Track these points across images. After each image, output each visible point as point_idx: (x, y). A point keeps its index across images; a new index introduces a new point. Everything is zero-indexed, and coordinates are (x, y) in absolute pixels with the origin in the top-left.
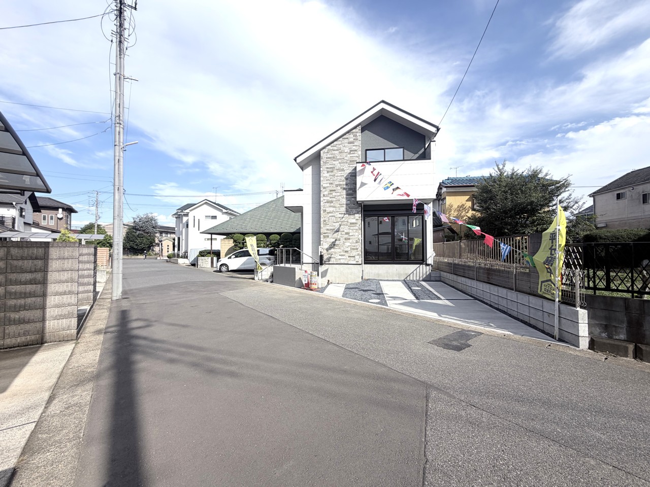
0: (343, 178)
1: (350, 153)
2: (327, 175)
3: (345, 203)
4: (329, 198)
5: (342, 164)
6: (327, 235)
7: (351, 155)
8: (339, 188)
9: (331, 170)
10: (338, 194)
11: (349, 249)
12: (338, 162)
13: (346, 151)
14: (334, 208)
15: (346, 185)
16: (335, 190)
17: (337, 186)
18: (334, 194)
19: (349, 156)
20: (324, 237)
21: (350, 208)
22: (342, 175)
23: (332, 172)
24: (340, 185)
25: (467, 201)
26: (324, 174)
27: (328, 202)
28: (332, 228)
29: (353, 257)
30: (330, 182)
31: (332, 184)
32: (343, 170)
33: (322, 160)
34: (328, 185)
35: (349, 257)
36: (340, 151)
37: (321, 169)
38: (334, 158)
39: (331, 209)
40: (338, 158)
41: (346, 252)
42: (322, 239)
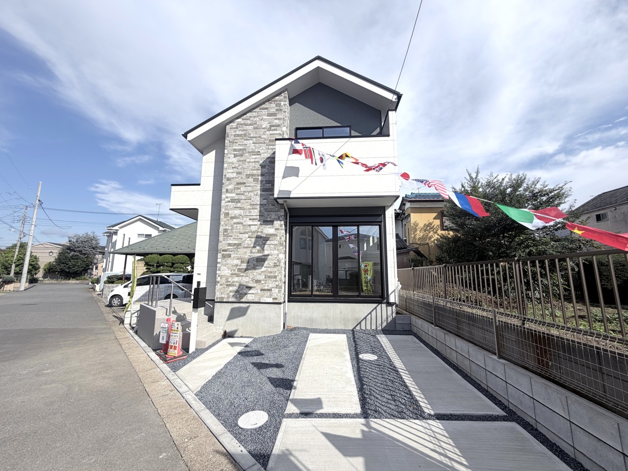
0: (258, 166)
1: (269, 130)
2: (235, 160)
3: (259, 203)
4: (234, 195)
5: (257, 145)
6: (228, 253)
7: (271, 132)
8: (251, 180)
9: (240, 153)
10: (250, 189)
11: (262, 277)
12: (251, 142)
13: (264, 126)
14: (242, 211)
15: (262, 175)
16: (244, 183)
17: (248, 176)
18: (243, 189)
19: (268, 133)
20: (224, 256)
21: (266, 210)
22: (257, 160)
23: (242, 155)
24: (252, 175)
25: (434, 219)
26: (230, 158)
27: (233, 200)
28: (236, 242)
29: (268, 290)
30: (237, 171)
31: (240, 173)
32: (258, 153)
33: (227, 139)
34: (235, 175)
35: (262, 290)
36: (256, 126)
37: (226, 151)
38: (246, 136)
39: (237, 212)
40: (252, 135)
41: (258, 281)
42: (219, 260)
